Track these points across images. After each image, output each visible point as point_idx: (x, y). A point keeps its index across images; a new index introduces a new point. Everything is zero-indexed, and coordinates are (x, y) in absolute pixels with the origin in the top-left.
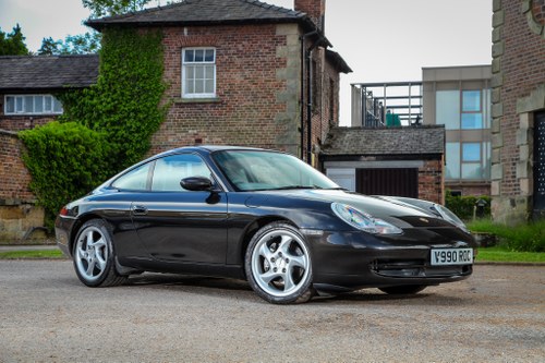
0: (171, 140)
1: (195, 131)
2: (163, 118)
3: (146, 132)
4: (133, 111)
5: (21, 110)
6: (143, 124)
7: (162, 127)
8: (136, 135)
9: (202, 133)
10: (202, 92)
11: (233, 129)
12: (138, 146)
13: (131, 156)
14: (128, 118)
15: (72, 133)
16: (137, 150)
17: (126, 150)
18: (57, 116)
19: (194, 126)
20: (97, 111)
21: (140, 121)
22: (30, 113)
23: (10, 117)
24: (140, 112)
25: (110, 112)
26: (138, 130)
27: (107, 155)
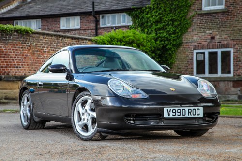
0: (195, 38)
1: (211, 32)
2: (190, 24)
3: (179, 34)
4: (171, 20)
5: (109, 23)
6: (177, 28)
7: (190, 30)
8: (173, 36)
9: (215, 32)
10: (216, 5)
11: (236, 28)
12: (175, 43)
13: (170, 49)
14: (168, 25)
15: (128, 36)
16: (174, 46)
17: (167, 45)
18: (128, 26)
19: (210, 28)
20: (150, 21)
21: (175, 27)
22: (114, 25)
23: (103, 28)
24: (176, 21)
25: (157, 22)
26: (174, 33)
27: (153, 49)
